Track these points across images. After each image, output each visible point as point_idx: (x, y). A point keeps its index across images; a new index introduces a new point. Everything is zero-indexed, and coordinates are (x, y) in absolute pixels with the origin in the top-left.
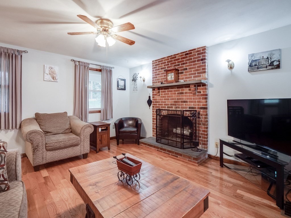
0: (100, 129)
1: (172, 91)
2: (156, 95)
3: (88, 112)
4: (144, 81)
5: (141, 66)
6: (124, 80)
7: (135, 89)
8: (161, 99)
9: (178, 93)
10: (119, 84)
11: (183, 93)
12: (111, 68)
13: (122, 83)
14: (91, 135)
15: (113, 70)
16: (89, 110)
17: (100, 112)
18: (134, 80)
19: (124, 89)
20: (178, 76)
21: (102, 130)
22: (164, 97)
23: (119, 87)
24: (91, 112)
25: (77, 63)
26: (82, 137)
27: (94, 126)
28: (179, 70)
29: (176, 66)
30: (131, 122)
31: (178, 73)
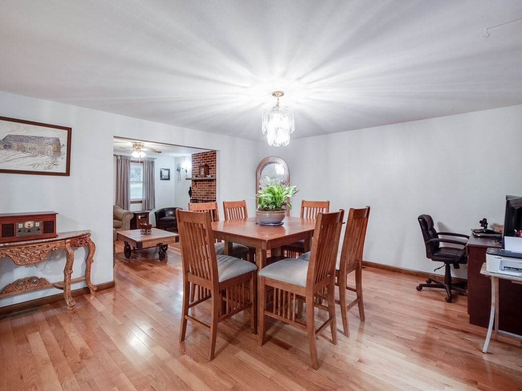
0: (140, 217)
1: (204, 184)
2: (194, 186)
3: (129, 202)
4: (186, 172)
5: (184, 157)
6: (169, 170)
7: (179, 179)
8: (198, 191)
9: (209, 186)
10: (163, 174)
11: (211, 186)
12: (154, 159)
13: (165, 173)
14: (131, 220)
15: (155, 160)
16: (131, 200)
17: (141, 202)
18: (178, 170)
19: (169, 179)
20: (209, 171)
21: (141, 218)
22: (200, 188)
23: (163, 177)
24: (133, 202)
25: (119, 158)
26: (124, 222)
27: (134, 214)
28: (209, 166)
29: (207, 162)
30: (171, 213)
31: (209, 169)
